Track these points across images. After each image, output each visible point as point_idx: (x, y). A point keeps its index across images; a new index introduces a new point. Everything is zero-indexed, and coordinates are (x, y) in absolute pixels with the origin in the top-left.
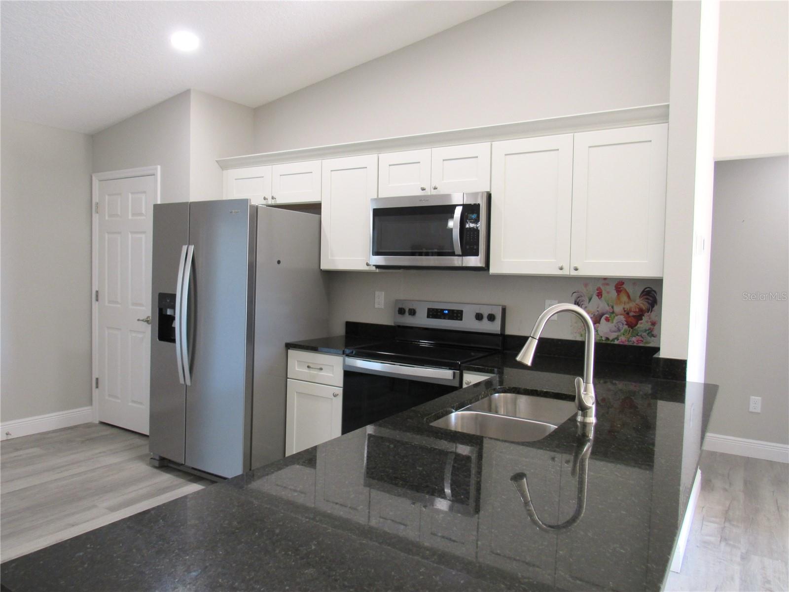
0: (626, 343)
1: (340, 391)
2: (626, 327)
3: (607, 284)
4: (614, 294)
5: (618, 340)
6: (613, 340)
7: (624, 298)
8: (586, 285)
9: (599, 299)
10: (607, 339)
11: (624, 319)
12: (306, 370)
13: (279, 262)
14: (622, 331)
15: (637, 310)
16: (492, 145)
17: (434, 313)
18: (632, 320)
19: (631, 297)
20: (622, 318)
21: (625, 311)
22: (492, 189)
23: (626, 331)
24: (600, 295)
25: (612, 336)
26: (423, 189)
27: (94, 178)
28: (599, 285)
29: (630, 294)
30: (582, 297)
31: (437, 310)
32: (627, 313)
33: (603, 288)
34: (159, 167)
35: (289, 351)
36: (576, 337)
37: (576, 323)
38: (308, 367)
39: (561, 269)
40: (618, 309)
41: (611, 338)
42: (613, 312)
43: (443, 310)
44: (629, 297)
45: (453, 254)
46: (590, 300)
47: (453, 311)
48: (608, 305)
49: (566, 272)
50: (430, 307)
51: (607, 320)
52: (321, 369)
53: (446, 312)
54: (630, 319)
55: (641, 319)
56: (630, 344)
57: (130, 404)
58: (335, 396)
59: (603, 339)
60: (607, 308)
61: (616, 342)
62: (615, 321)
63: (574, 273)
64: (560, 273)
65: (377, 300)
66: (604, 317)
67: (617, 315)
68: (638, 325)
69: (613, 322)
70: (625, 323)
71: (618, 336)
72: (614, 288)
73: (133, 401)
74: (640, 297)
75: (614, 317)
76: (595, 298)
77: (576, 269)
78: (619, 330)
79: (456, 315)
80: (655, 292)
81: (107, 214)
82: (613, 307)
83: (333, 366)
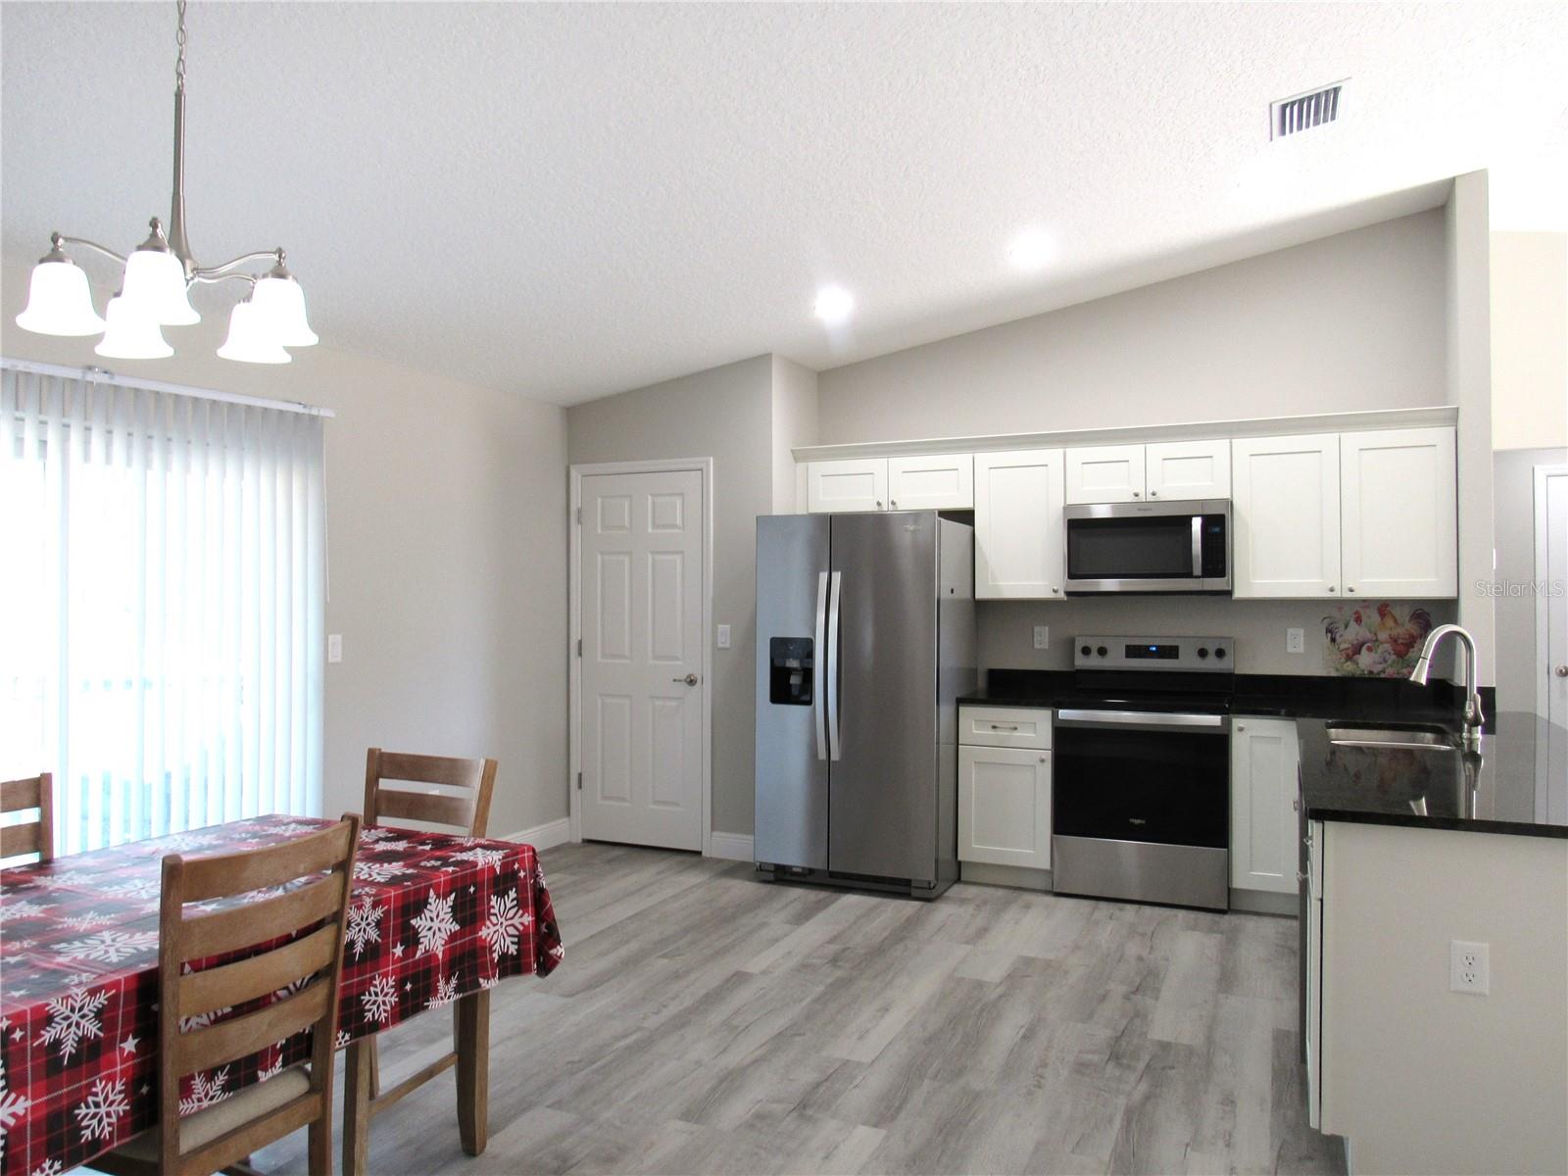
0: (1395, 676)
1: (1048, 755)
2: (1394, 656)
3: (1368, 607)
4: (1376, 618)
5: (1384, 672)
6: (1379, 673)
7: (1390, 623)
8: (1340, 609)
9: (1359, 625)
10: (1371, 672)
11: (1390, 648)
12: (992, 732)
13: (952, 591)
14: (1390, 661)
15: (1407, 636)
16: (1231, 443)
17: (1133, 651)
18: (1402, 648)
19: (1400, 622)
20: (1388, 647)
21: (1391, 638)
22: (1234, 496)
23: (1393, 662)
24: (1358, 620)
25: (1377, 669)
26: (1136, 495)
27: (574, 473)
28: (1357, 608)
29: (1397, 617)
30: (1335, 623)
31: (1140, 646)
32: (1394, 640)
33: (1362, 612)
34: (712, 459)
35: (962, 709)
36: (1329, 672)
37: (1329, 655)
38: (994, 727)
39: (1332, 590)
40: (1383, 636)
41: (1375, 671)
42: (1377, 640)
43: (1148, 647)
44: (1395, 621)
45: (1189, 575)
46: (1346, 627)
47: (1164, 647)
48: (1370, 632)
49: (1337, 594)
50: (1129, 643)
51: (1370, 649)
52: (1016, 729)
53: (1154, 649)
54: (1398, 648)
55: (1413, 647)
56: (1400, 676)
57: (651, 806)
58: (1042, 761)
59: (1366, 672)
60: (1369, 636)
61: (1382, 676)
62: (1379, 651)
63: (1347, 595)
64: (1329, 595)
65: (1037, 638)
66: (1366, 646)
67: (1382, 643)
68: (1410, 654)
69: (1376, 652)
70: (1392, 652)
71: (1384, 669)
72: (1376, 611)
73: (656, 802)
74: (1409, 621)
75: (1378, 646)
76: (1353, 624)
77: (1351, 590)
78: (1385, 661)
79: (1171, 652)
80: (1428, 614)
81: (599, 526)
82: (1376, 634)
83: (1035, 724)
